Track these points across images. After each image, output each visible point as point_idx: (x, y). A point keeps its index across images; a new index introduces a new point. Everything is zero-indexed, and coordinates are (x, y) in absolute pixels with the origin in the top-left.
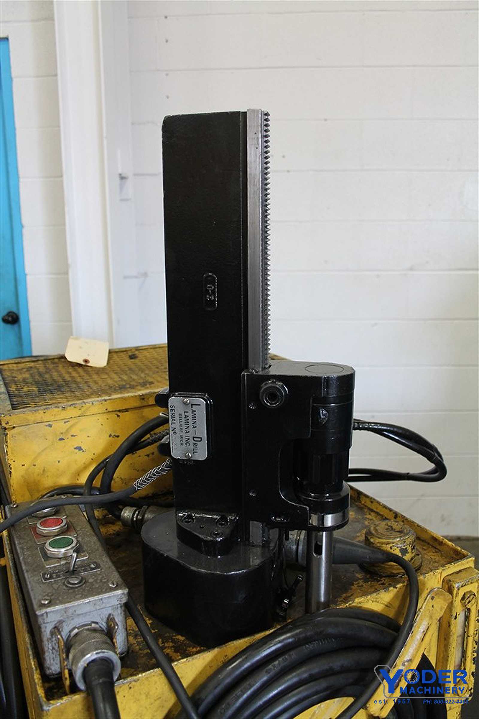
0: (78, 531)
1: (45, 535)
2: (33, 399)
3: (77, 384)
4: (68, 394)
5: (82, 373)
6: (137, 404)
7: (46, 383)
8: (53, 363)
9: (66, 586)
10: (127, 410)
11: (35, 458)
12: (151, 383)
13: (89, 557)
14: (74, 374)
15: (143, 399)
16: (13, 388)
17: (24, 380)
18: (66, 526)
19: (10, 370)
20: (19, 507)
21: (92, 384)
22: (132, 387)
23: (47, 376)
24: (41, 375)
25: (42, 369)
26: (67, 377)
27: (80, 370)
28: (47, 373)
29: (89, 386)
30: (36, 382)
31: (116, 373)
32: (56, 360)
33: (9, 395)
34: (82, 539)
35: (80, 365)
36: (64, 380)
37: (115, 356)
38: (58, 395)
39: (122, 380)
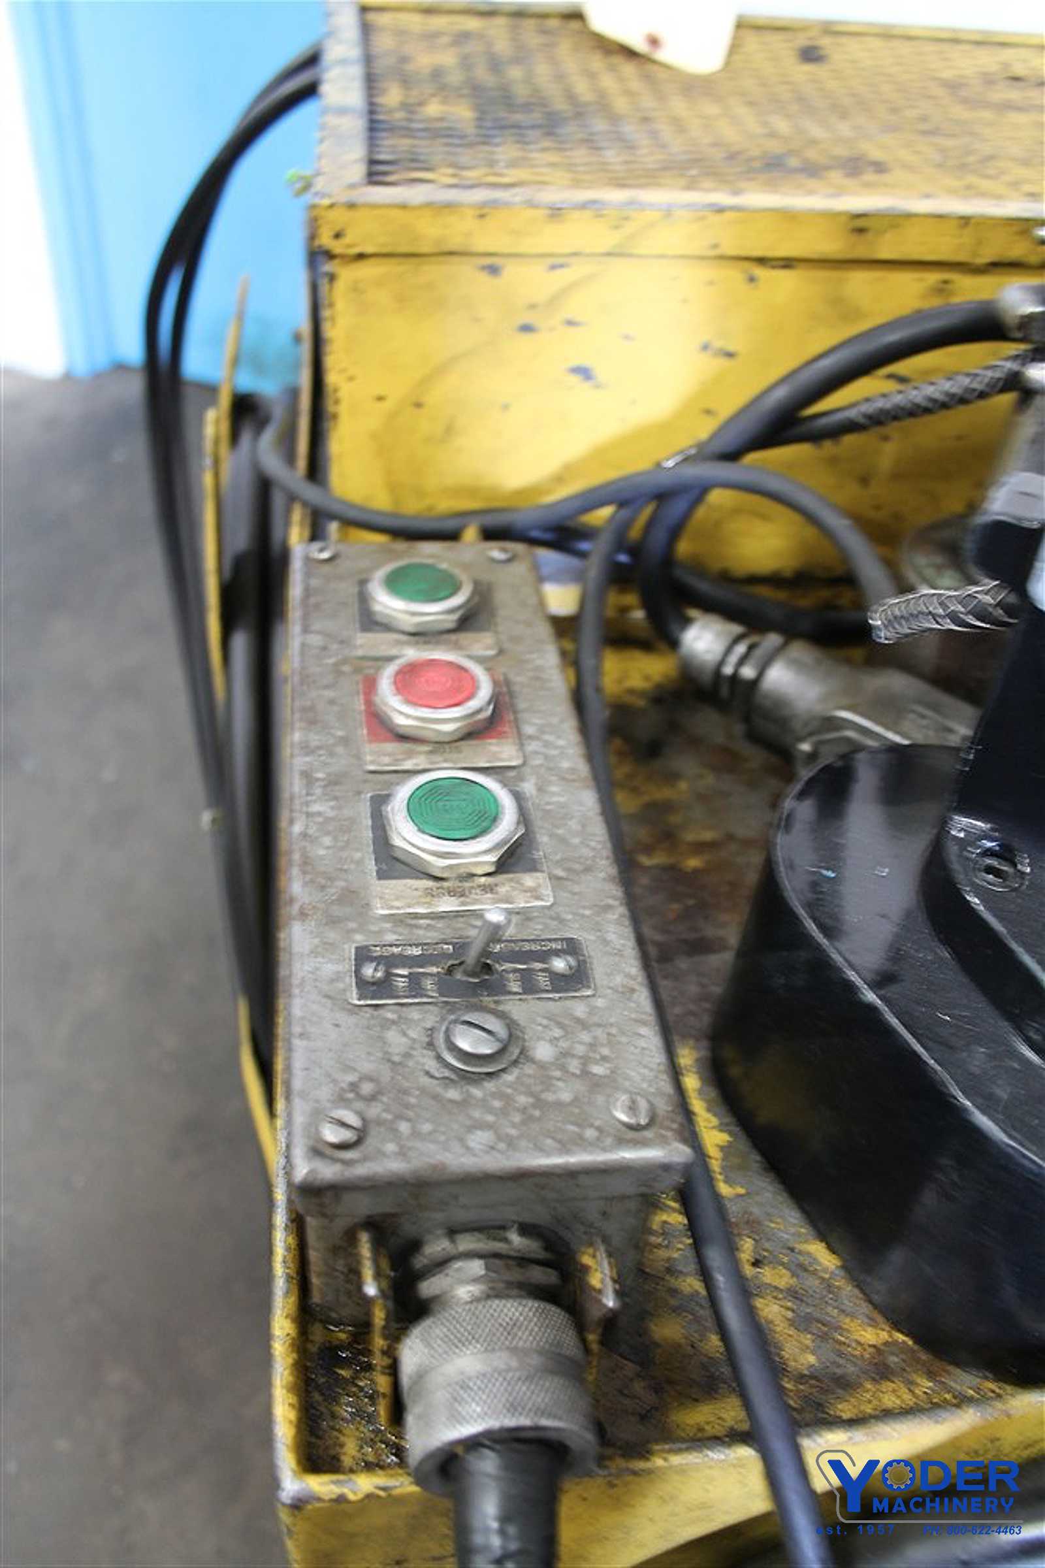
0: (530, 737)
1: (401, 731)
2: (449, 153)
3: (614, 119)
4: (580, 155)
5: (635, 85)
6: (831, 245)
7: (506, 98)
8: (544, 32)
9: (439, 1058)
10: (787, 263)
11: (426, 382)
12: (880, 168)
13: (552, 905)
14: (608, 82)
15: (861, 231)
16: (392, 96)
17: (437, 74)
18: (491, 707)
19: (401, 33)
20: (338, 561)
21: (666, 132)
22: (812, 170)
23: (515, 73)
24: (495, 65)
25: (502, 45)
26: (582, 88)
27: (629, 69)
28: (517, 60)
29: (654, 134)
30: (476, 90)
31: (751, 104)
32: (553, 23)
33: (372, 121)
34: (540, 789)
35: (629, 53)
36: (571, 97)
37: (752, 42)
38: (544, 150)
39: (773, 135)
